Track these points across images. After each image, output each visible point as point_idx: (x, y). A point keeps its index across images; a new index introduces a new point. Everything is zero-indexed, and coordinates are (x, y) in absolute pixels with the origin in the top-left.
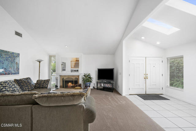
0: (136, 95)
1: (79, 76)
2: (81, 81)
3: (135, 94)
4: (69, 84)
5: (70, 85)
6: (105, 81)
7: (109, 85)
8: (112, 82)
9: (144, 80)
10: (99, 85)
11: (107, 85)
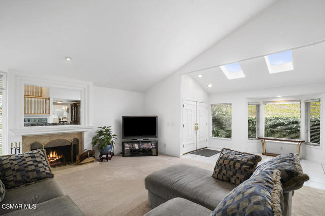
0: (189, 153)
1: (81, 134)
2: (87, 145)
5: (52, 158)
6: (141, 138)
7: (150, 144)
10: (127, 147)
11: (146, 146)
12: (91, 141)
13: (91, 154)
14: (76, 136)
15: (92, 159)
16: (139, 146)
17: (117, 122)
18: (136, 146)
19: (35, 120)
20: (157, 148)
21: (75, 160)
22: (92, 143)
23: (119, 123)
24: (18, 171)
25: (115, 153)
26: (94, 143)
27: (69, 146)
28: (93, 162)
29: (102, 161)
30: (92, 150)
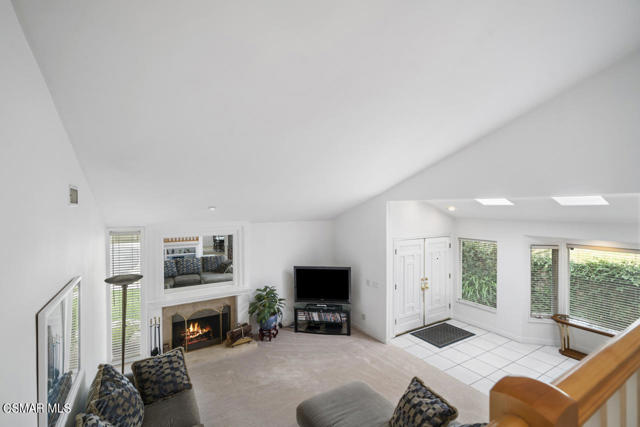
0: (407, 332)
1: (233, 299)
2: (242, 316)
3: (404, 331)
4: (191, 329)
5: (193, 333)
6: (323, 303)
7: (337, 315)
8: (344, 306)
9: (422, 292)
10: (302, 317)
11: (330, 317)
12: (247, 309)
13: (246, 332)
14: (228, 303)
15: (247, 339)
16: (319, 316)
17: (287, 273)
18: (315, 317)
19: (180, 251)
20: (348, 321)
21: (225, 338)
22: (249, 312)
23: (290, 275)
24: (156, 383)
25: (284, 324)
26: (251, 312)
27: (218, 316)
28: (249, 342)
29: (262, 340)
30: (248, 322)
